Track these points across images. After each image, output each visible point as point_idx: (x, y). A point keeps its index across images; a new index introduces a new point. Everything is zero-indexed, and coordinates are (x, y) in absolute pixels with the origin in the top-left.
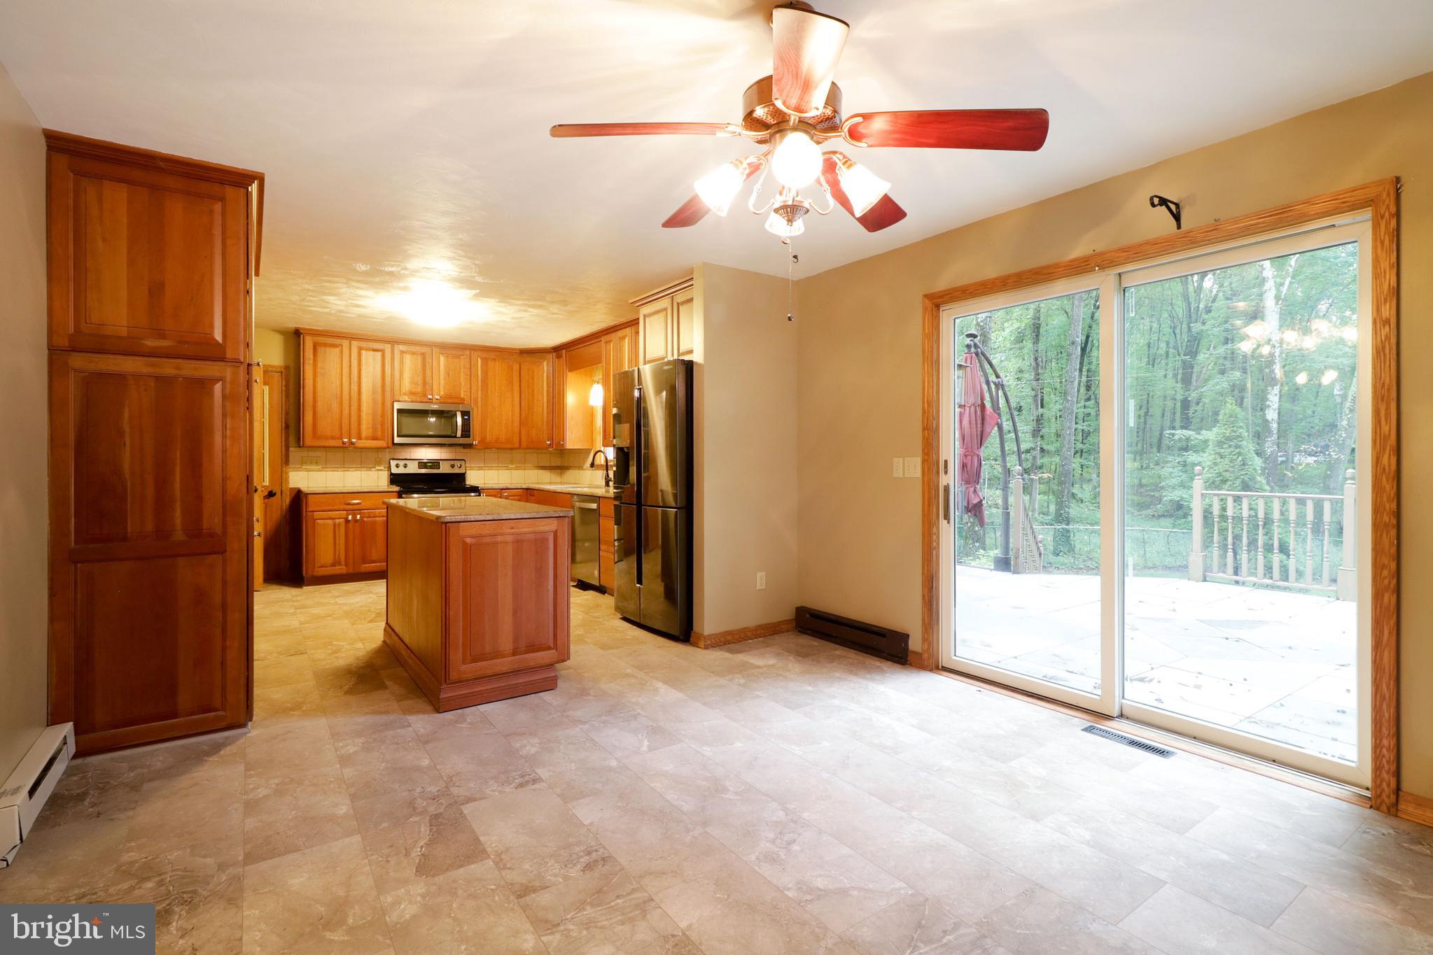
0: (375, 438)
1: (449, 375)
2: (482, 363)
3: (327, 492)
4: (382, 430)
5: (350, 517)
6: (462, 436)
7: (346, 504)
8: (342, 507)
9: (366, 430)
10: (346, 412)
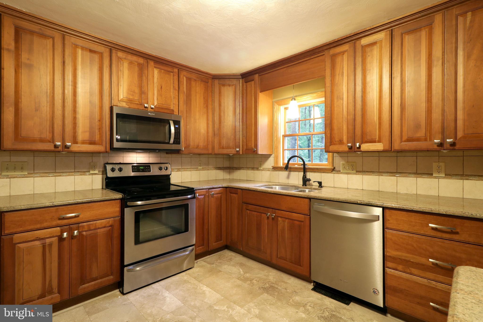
0: (92, 143)
1: (161, 87)
2: (187, 81)
3: (35, 206)
4: (100, 134)
5: (65, 235)
6: (174, 143)
7: (60, 219)
8: (54, 223)
9: (82, 135)
10: (58, 112)
